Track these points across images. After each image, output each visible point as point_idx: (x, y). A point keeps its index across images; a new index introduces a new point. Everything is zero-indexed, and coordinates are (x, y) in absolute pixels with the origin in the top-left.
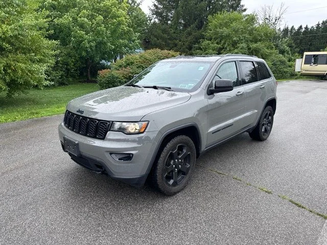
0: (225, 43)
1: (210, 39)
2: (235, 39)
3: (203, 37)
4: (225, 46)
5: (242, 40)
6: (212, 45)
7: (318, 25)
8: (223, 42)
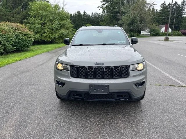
0: (45, 20)
1: (35, 17)
2: (51, 18)
3: (29, 15)
4: (46, 22)
5: (55, 19)
6: (37, 21)
7: (76, 13)
8: (43, 19)
